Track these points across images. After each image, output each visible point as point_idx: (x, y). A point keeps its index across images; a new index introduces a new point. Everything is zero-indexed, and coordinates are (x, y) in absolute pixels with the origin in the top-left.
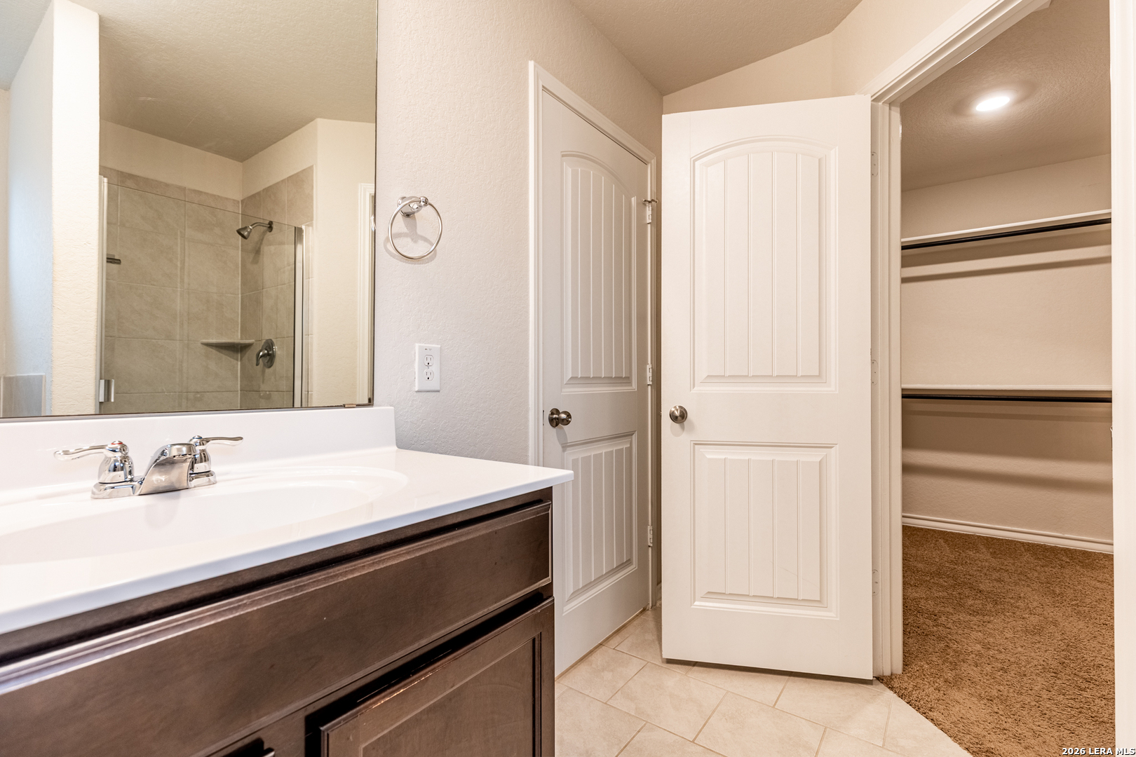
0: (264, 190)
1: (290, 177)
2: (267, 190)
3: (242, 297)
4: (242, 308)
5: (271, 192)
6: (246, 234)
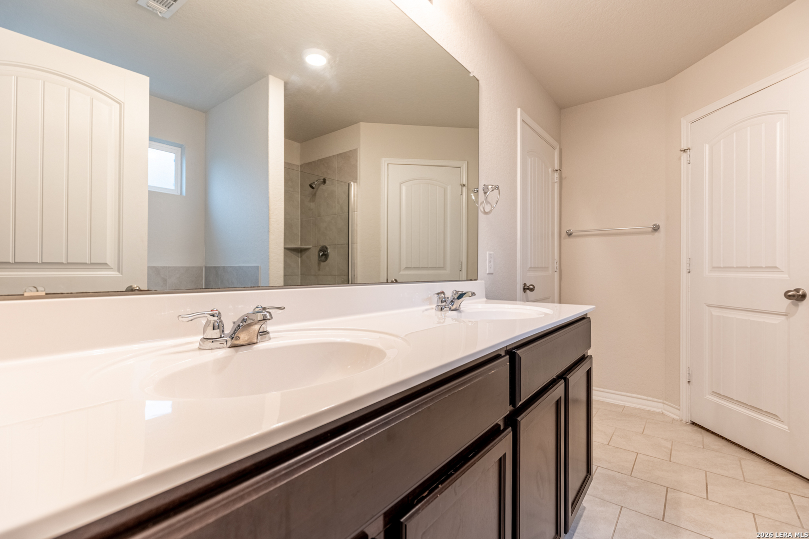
0: (318, 160)
1: (340, 154)
2: (321, 161)
3: (301, 221)
4: (301, 228)
5: (325, 162)
6: (314, 186)
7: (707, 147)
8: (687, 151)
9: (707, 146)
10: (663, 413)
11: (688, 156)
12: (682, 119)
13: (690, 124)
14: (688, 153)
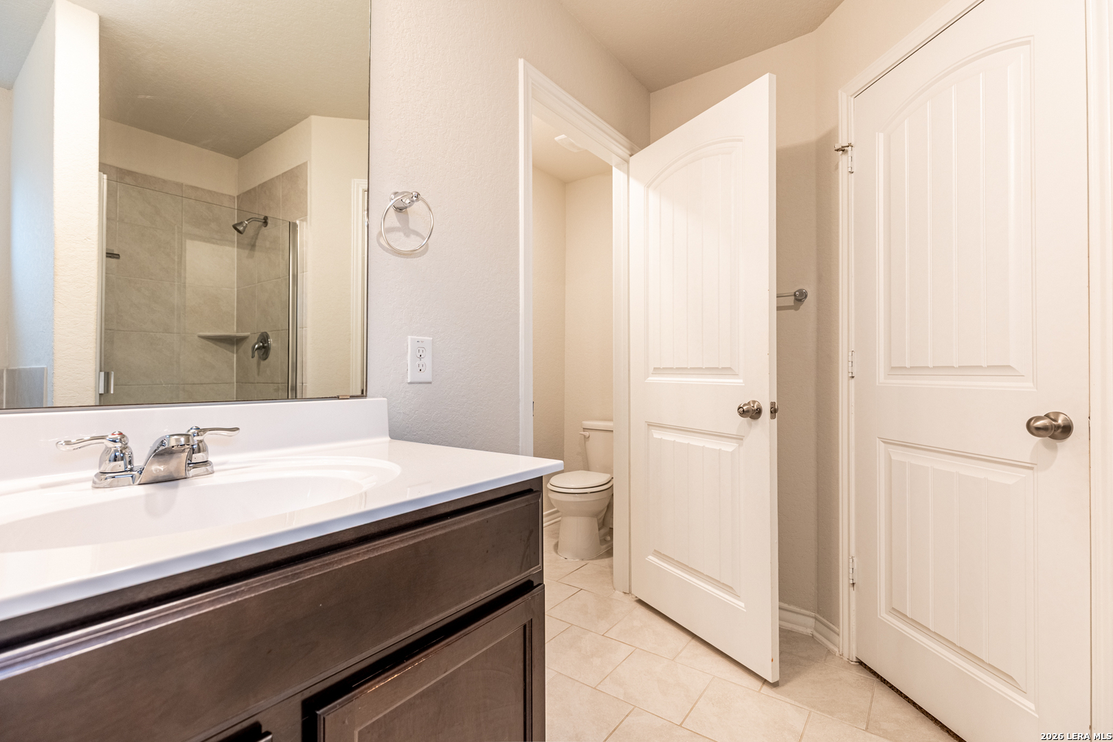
1: (284, 173)
2: (262, 186)
3: (237, 290)
4: (237, 302)
5: (266, 189)
6: (241, 229)
7: (881, 137)
8: (847, 151)
9: (882, 135)
10: (813, 636)
11: (850, 158)
12: (840, 92)
13: (852, 99)
14: (849, 152)
